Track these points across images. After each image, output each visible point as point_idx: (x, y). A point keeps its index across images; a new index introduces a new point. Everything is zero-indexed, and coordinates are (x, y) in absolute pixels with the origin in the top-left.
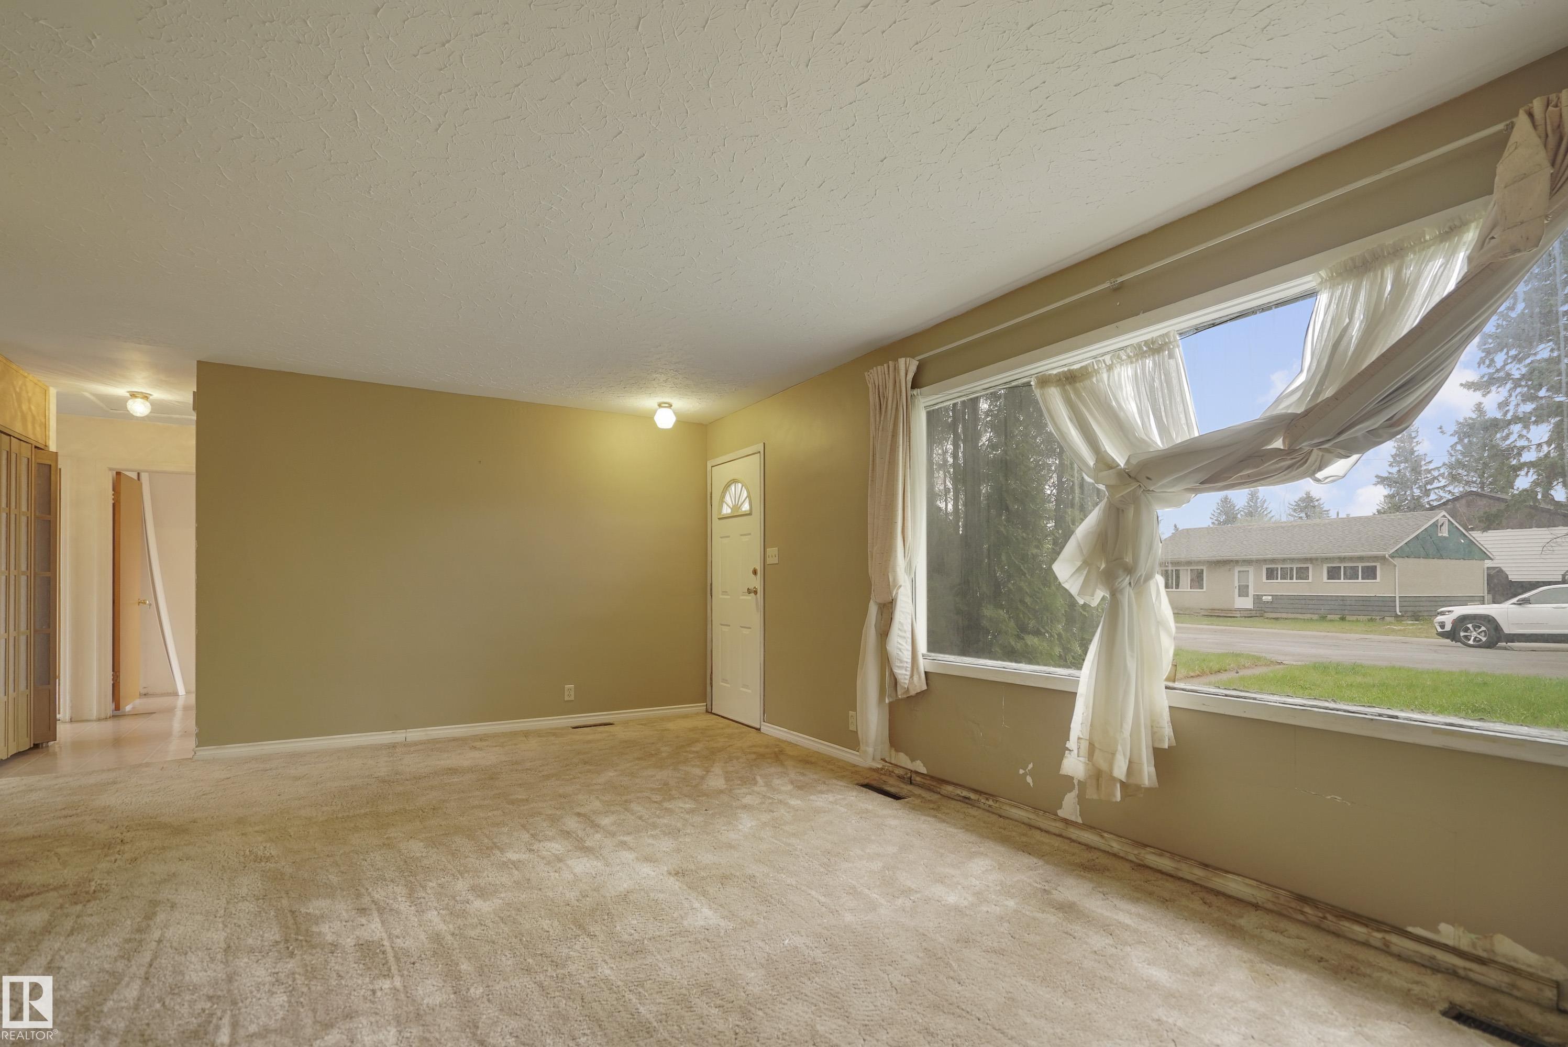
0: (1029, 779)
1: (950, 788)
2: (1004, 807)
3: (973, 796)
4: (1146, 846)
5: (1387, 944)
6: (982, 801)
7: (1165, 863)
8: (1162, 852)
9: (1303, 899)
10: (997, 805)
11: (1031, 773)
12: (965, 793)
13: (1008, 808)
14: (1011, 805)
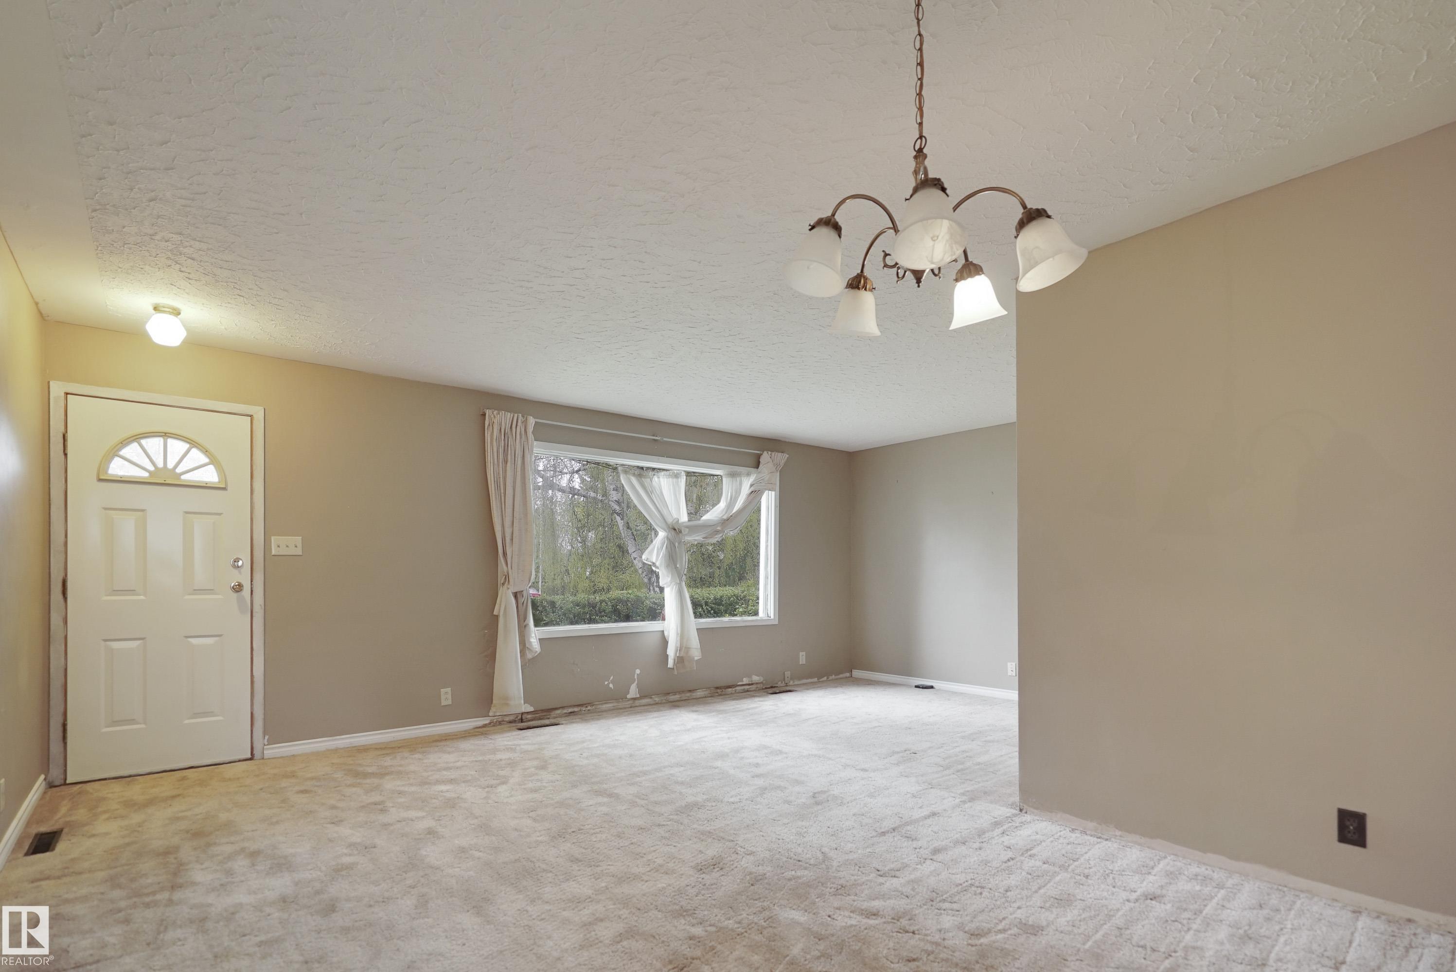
0: (611, 686)
1: (558, 712)
2: (598, 707)
3: (576, 709)
4: (669, 694)
5: (736, 690)
6: (584, 709)
7: (677, 697)
8: (675, 693)
9: (717, 688)
10: (593, 708)
11: (612, 682)
12: (570, 710)
13: (600, 706)
14: (602, 704)
